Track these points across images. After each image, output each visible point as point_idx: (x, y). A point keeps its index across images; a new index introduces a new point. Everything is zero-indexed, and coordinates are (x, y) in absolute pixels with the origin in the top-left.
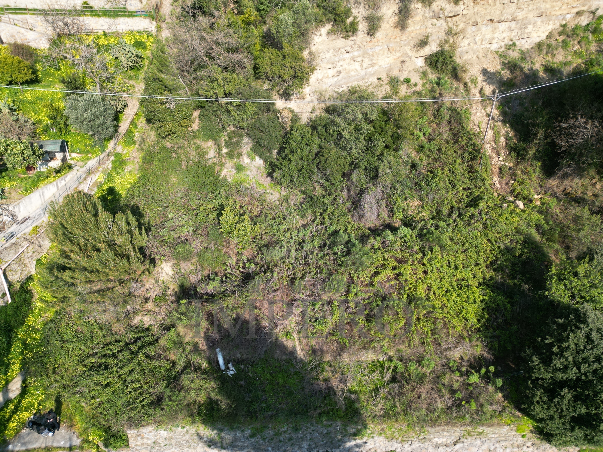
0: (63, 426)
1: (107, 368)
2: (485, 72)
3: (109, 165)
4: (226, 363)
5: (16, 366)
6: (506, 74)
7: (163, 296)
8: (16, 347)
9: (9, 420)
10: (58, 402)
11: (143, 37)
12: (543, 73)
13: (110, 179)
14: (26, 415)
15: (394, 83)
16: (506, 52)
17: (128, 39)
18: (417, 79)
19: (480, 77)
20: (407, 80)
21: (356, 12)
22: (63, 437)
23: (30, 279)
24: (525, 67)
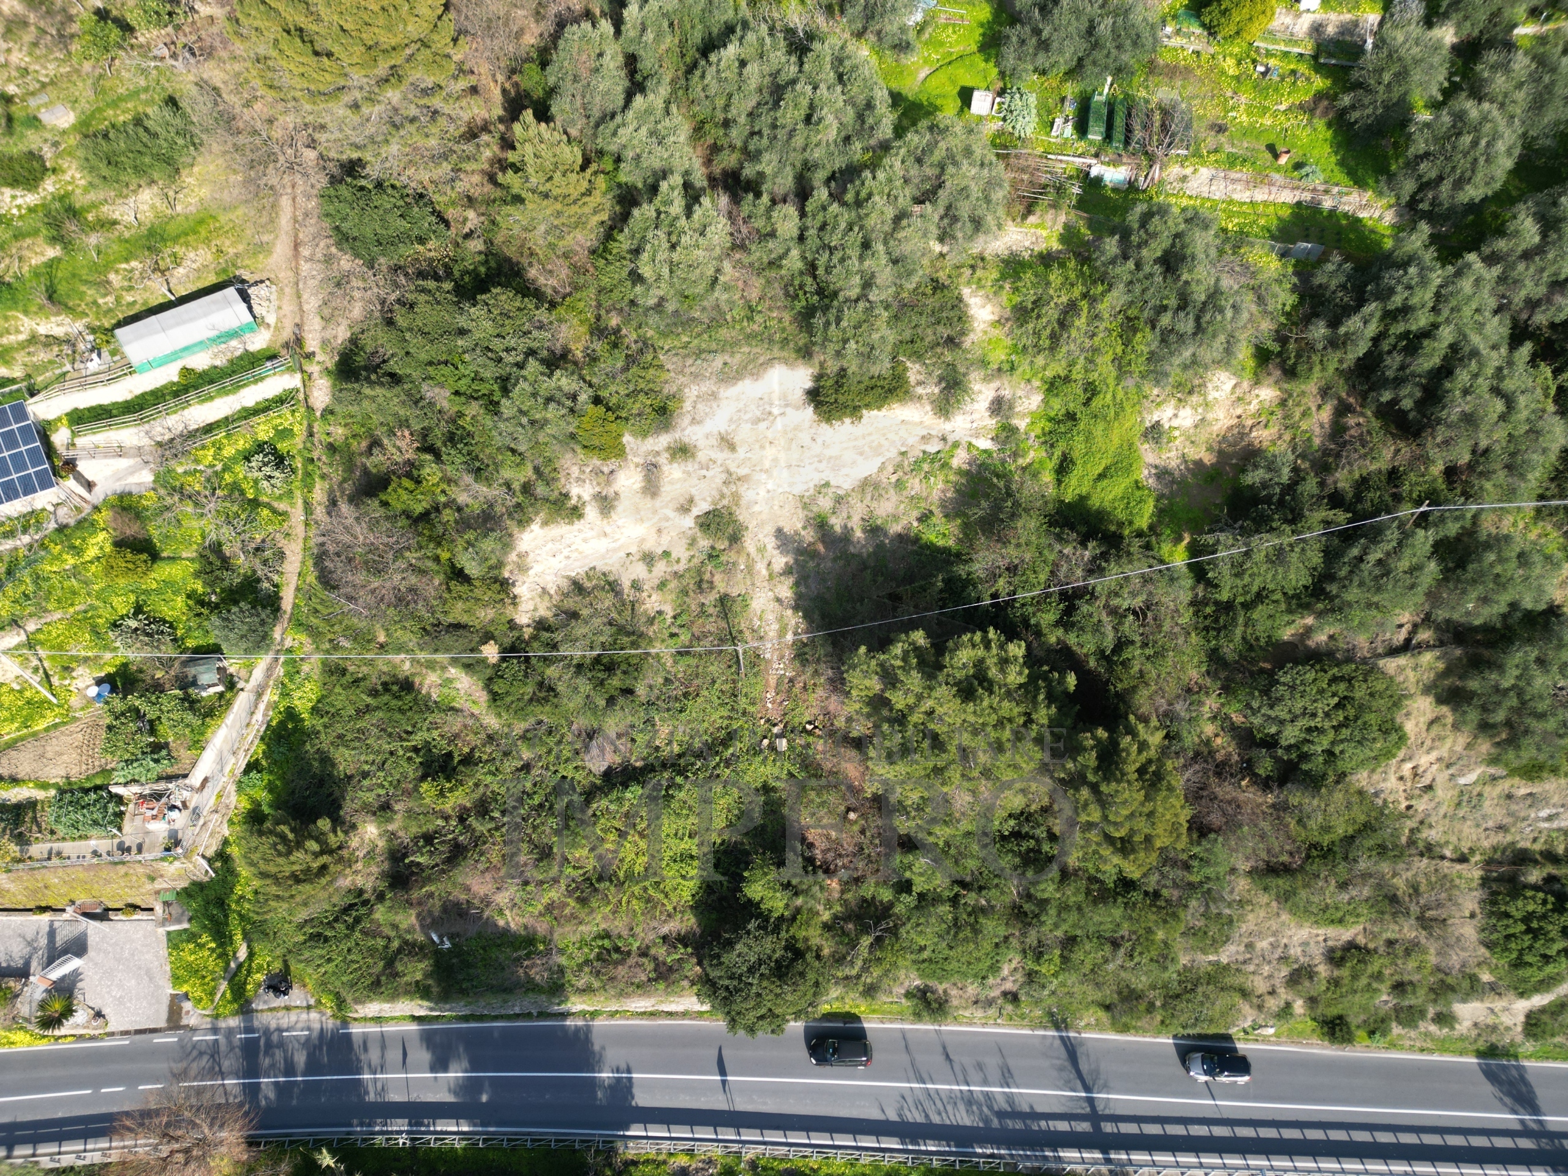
0: (295, 986)
1: (326, 940)
2: (779, 533)
3: (281, 671)
4: (441, 937)
5: (238, 937)
6: (809, 536)
7: (370, 855)
8: (234, 919)
9: (245, 983)
10: (286, 963)
11: (285, 418)
12: (859, 534)
13: (285, 694)
14: (260, 977)
15: (648, 559)
16: (813, 499)
17: (264, 431)
18: (680, 552)
19: (771, 543)
20: (666, 554)
21: (581, 491)
22: (296, 996)
23: (226, 842)
24: (836, 523)
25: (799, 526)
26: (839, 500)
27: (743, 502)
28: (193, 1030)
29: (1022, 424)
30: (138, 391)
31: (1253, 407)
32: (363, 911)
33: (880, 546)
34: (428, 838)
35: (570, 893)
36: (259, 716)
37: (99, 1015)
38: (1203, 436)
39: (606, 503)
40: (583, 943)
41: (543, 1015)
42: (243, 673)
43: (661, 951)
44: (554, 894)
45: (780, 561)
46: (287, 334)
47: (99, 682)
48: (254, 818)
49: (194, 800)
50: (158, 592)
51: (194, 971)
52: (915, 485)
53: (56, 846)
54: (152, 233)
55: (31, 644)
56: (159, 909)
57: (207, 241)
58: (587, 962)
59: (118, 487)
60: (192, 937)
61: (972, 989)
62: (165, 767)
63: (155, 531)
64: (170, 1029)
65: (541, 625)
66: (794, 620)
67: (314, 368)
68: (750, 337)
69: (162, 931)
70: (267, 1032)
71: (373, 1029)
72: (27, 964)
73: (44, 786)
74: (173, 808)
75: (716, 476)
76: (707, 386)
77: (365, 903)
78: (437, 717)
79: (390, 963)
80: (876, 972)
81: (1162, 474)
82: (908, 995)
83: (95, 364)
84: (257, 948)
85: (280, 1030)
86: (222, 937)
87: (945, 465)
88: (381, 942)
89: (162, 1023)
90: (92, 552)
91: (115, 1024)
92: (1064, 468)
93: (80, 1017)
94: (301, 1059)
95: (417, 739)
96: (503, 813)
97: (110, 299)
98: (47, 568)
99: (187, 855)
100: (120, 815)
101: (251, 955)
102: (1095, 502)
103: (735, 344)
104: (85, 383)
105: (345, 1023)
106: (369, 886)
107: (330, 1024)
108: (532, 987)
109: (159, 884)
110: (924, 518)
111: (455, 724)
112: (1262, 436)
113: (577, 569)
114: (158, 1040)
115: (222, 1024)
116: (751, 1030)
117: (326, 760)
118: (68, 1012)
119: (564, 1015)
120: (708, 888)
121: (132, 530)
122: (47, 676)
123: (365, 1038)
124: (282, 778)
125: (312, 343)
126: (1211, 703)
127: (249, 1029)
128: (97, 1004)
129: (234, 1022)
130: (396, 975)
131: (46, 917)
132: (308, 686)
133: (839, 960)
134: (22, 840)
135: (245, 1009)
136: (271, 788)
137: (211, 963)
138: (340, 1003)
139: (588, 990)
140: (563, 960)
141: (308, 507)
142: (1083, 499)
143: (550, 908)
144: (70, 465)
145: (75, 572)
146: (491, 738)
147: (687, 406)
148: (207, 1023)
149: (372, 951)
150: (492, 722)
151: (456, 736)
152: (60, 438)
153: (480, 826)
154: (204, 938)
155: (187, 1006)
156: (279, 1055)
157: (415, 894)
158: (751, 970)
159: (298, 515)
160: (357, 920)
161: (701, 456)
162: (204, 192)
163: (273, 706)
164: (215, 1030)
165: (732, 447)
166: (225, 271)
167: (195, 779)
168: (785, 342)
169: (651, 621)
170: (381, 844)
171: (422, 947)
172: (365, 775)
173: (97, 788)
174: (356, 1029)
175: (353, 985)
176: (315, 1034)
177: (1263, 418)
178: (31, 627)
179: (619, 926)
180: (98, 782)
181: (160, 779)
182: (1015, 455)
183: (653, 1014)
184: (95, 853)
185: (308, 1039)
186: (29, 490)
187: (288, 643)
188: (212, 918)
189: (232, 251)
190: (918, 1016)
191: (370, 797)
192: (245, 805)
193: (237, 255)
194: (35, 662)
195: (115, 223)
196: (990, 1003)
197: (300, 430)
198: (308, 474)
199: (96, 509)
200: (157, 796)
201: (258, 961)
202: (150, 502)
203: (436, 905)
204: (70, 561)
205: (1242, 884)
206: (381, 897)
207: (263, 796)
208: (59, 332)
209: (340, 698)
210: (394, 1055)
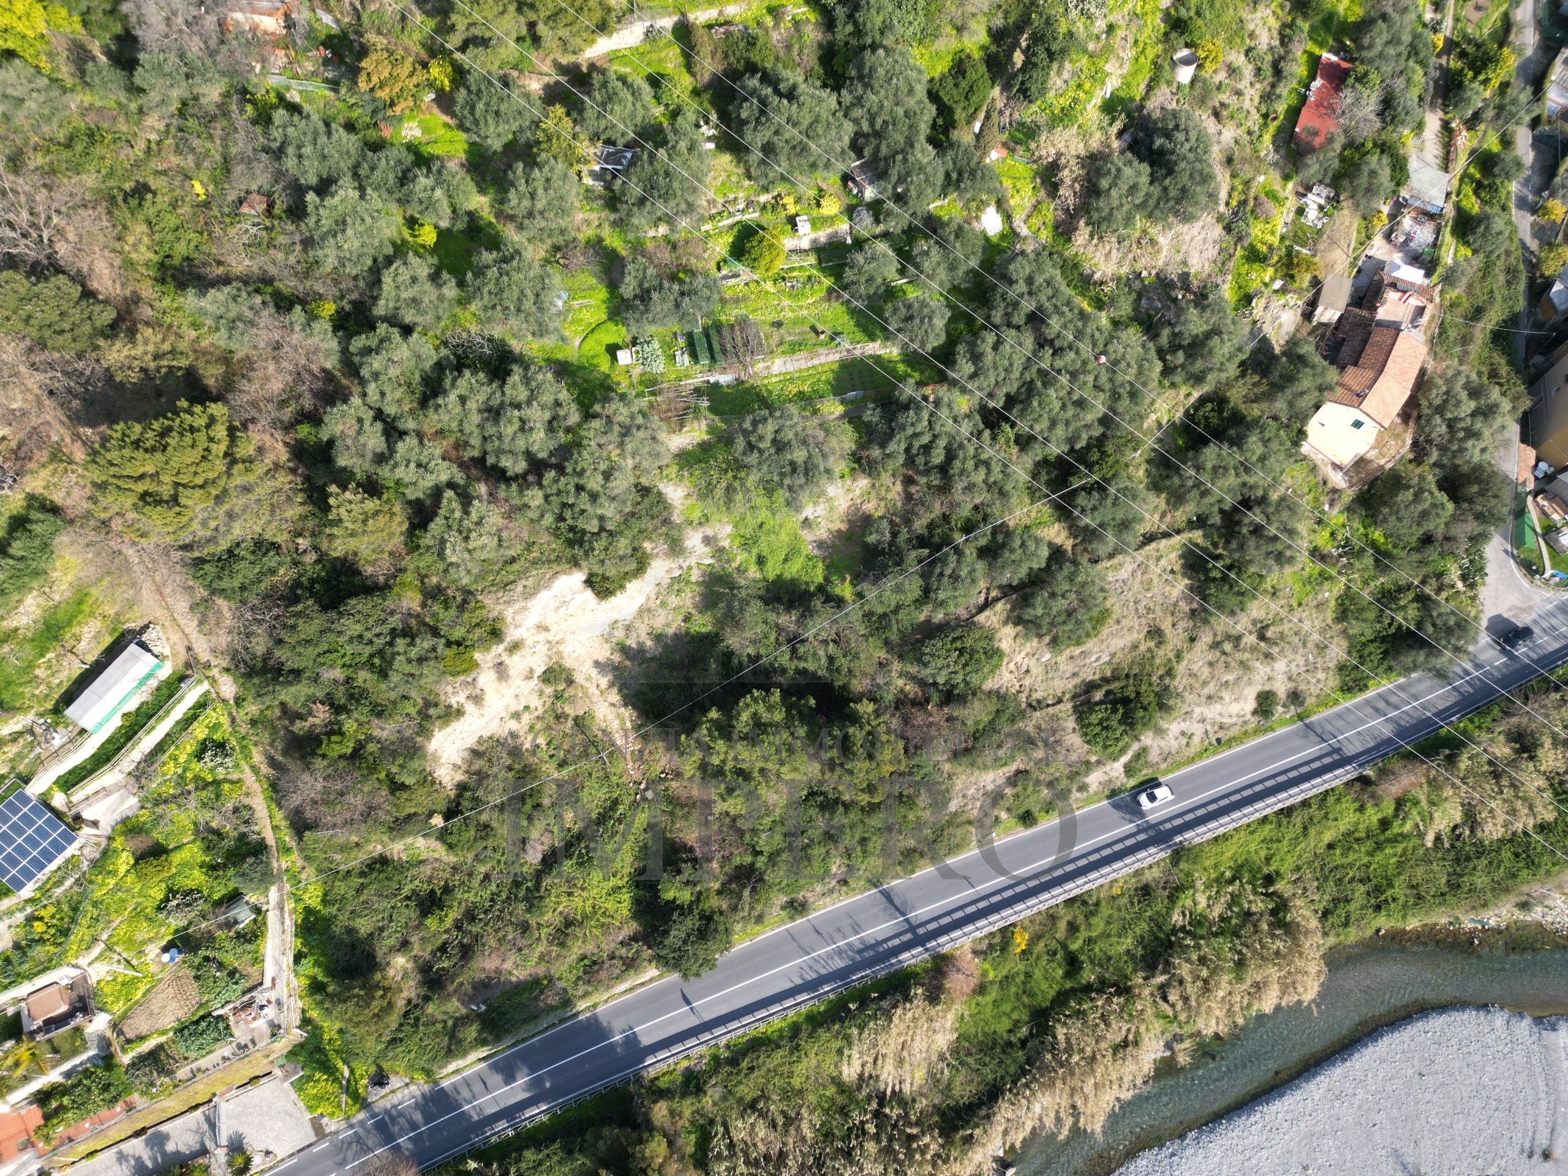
0: (392, 1077)
1: (401, 1040)
2: (597, 664)
4: (477, 1005)
5: (340, 1064)
6: (617, 658)
7: (406, 976)
8: (332, 1055)
9: (357, 1090)
10: (378, 1066)
11: (211, 716)
12: (649, 643)
13: (298, 900)
14: (364, 1082)
15: (516, 716)
16: (611, 634)
17: (200, 732)
18: (535, 702)
19: (594, 672)
20: (527, 708)
21: (457, 698)
22: (395, 1082)
23: (303, 1011)
24: (632, 643)
25: (608, 654)
26: (628, 628)
27: (565, 655)
28: (336, 1133)
29: (726, 544)
30: (98, 744)
31: (858, 492)
32: (417, 1013)
33: (666, 646)
34: (443, 948)
35: (551, 943)
36: (288, 922)
37: (268, 1153)
38: (836, 516)
39: (477, 699)
40: (571, 968)
41: (562, 1021)
42: (262, 900)
43: (623, 952)
44: (541, 948)
45: (604, 682)
46: (183, 656)
47: (165, 949)
48: (316, 988)
49: (273, 995)
50: (179, 873)
51: (319, 1099)
52: (673, 601)
53: (194, 1066)
54: (48, 627)
55: (110, 948)
56: (277, 1072)
57: (92, 614)
58: (579, 978)
59: (117, 816)
60: (309, 1078)
61: (819, 888)
62: (244, 984)
63: (158, 835)
64: (320, 1139)
65: (462, 787)
66: (628, 713)
67: (215, 672)
68: (534, 563)
69: (287, 1084)
70: (387, 1112)
71: (456, 1078)
72: (203, 1145)
73: (164, 1032)
74: (262, 1007)
75: (542, 649)
76: (517, 606)
77: (416, 1006)
78: (414, 872)
79: (452, 1035)
80: (759, 907)
81: (820, 544)
82: (783, 908)
83: (58, 740)
84: (354, 1065)
85: (395, 1106)
86: (328, 1068)
87: (688, 582)
88: (439, 1026)
89: (313, 1139)
90: (123, 869)
91: (281, 1152)
92: (761, 561)
93: (257, 1159)
94: (418, 1117)
95: (406, 891)
96: (486, 912)
97: (43, 687)
98: (98, 894)
99: (287, 1031)
100: (227, 1027)
101: (352, 1071)
102: (787, 576)
103: (527, 570)
104: (56, 755)
105: (436, 1083)
106: (413, 995)
107: (426, 1088)
108: (551, 1008)
109: (273, 1057)
110: (687, 619)
111: (427, 870)
112: (869, 507)
113: (471, 742)
114: (316, 1149)
115: (354, 1121)
116: (698, 975)
117: (351, 931)
118: (248, 1161)
119: (576, 1015)
120: (637, 901)
121: (141, 843)
122: (128, 962)
123: (455, 1086)
124: (323, 954)
125: (204, 656)
126: (896, 666)
127: (374, 1116)
128: (263, 1147)
129: (361, 1116)
130: (460, 1042)
131: (199, 1112)
132: (311, 888)
133: (734, 908)
134: (170, 1073)
135: (365, 1105)
136: (317, 964)
137: (330, 1088)
138: (428, 1072)
139: (586, 995)
140: (563, 984)
141: (255, 769)
142: (779, 577)
143: (542, 958)
144: (78, 818)
145: (118, 888)
146: (455, 869)
147: (509, 620)
148: (343, 1125)
149: (436, 1034)
150: (452, 859)
151: (431, 877)
152: (58, 800)
153: (475, 929)
154: (317, 1075)
155: (325, 1121)
156: (402, 1121)
157: (451, 988)
158: (685, 942)
159: (249, 777)
160: (417, 1019)
161: (529, 642)
162: (70, 578)
163: (295, 910)
164: (351, 1126)
165: (547, 629)
166: (114, 630)
167: (268, 983)
168: (558, 559)
169: (534, 753)
170: (410, 965)
171: (467, 1017)
172: (382, 929)
173: (203, 1018)
174: (445, 1084)
175: (434, 1059)
176: (420, 1098)
177: (866, 496)
178: (105, 937)
179: (590, 948)
180: (201, 1013)
181: (244, 993)
182: (728, 561)
183: (631, 989)
184: (225, 1059)
185: (417, 1103)
186: (60, 849)
187: (284, 866)
188: (317, 1061)
189: (112, 612)
190: (792, 918)
191: (391, 942)
192: (305, 982)
193: (117, 614)
194: (117, 958)
195: (16, 630)
196: (832, 891)
197: (225, 720)
198: (244, 747)
199: (110, 839)
200: (248, 1005)
201: (358, 1072)
202: (145, 816)
203: (468, 987)
204: (112, 882)
205: (947, 767)
206: (427, 999)
207: (317, 971)
208: (18, 727)
209: (341, 887)
210: (478, 1087)
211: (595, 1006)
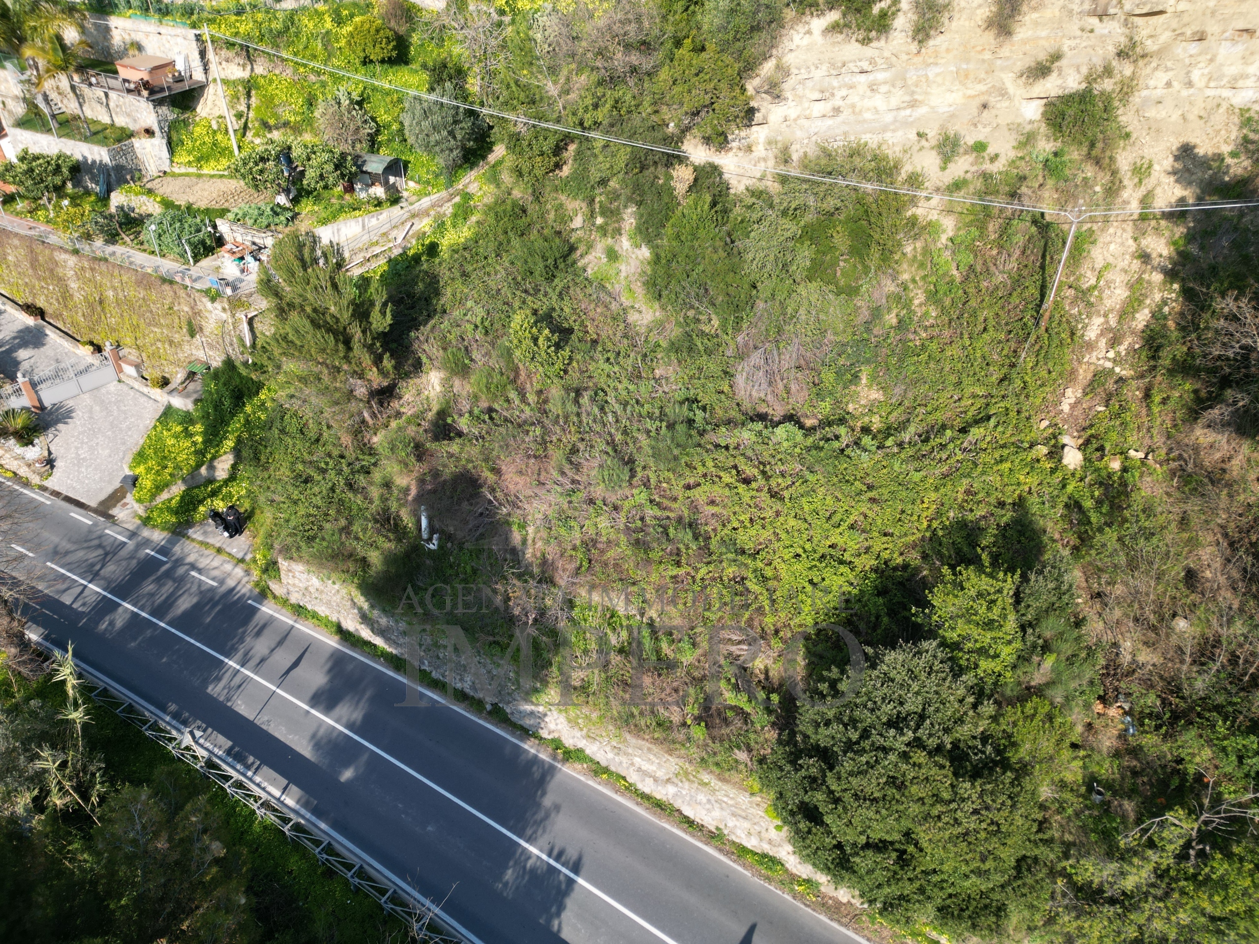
3: (448, 209)
5: (229, 443)
7: (419, 418)
8: (238, 421)
9: (201, 502)
13: (439, 231)
15: (950, 148)
18: (1003, 148)
19: (1164, 162)
20: (980, 147)
22: (239, 545)
25: (1226, 149)
27: (1136, 99)
28: (115, 524)
37: (50, 462)
41: (498, 710)
42: (412, 196)
51: (161, 456)
55: (249, 87)
60: (187, 421)
63: (417, 40)
64: (95, 511)
69: (162, 404)
70: (178, 562)
71: (285, 618)
73: (169, 205)
84: (240, 472)
85: (193, 567)
86: (214, 436)
93: (33, 452)
94: (184, 604)
100: (209, 252)
101: (229, 477)
105: (263, 594)
107: (246, 588)
109: (197, 349)
114: (77, 515)
115: (145, 531)
117: (434, 287)
122: (245, 127)
123: (269, 623)
129: (158, 536)
135: (179, 529)
137: (184, 457)
138: (272, 563)
148: (132, 524)
154: (199, 428)
155: (130, 495)
156: (168, 587)
163: (423, 234)
164: (133, 535)
170: (436, 404)
171: (400, 528)
174: (266, 607)
176: (223, 589)
178: (259, 67)
185: (212, 589)
187: (471, 188)
188: (218, 410)
194: (242, 108)
201: (232, 488)
203: (448, 469)
210: (283, 658)
211: (571, 755)
